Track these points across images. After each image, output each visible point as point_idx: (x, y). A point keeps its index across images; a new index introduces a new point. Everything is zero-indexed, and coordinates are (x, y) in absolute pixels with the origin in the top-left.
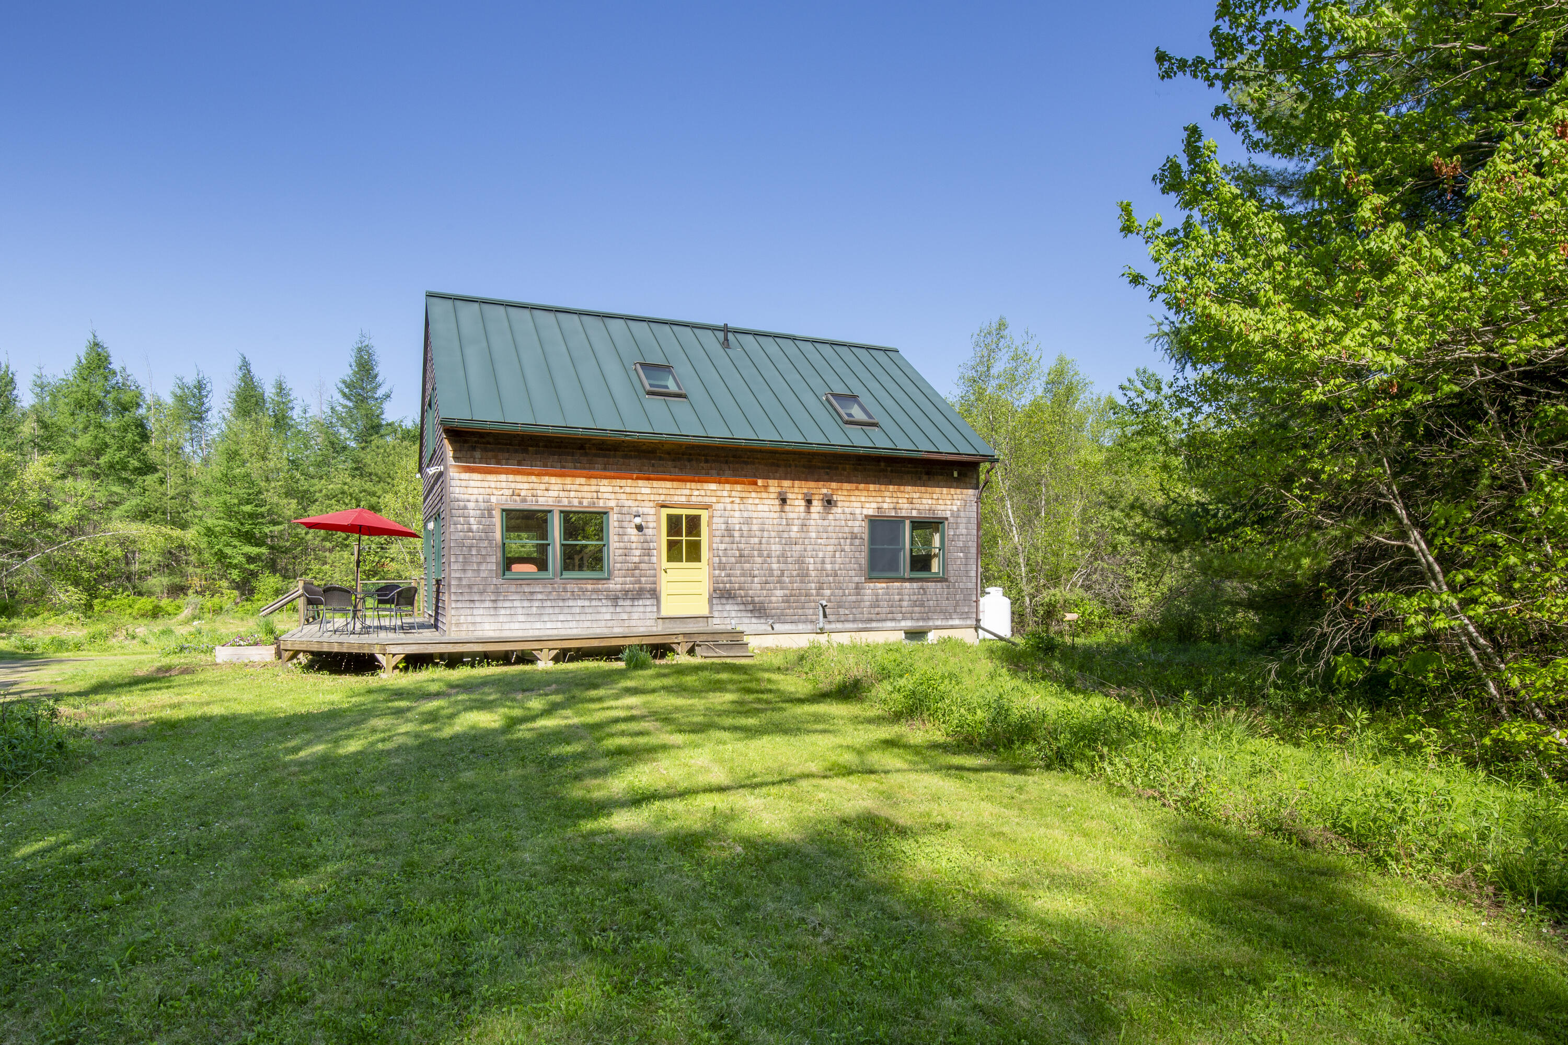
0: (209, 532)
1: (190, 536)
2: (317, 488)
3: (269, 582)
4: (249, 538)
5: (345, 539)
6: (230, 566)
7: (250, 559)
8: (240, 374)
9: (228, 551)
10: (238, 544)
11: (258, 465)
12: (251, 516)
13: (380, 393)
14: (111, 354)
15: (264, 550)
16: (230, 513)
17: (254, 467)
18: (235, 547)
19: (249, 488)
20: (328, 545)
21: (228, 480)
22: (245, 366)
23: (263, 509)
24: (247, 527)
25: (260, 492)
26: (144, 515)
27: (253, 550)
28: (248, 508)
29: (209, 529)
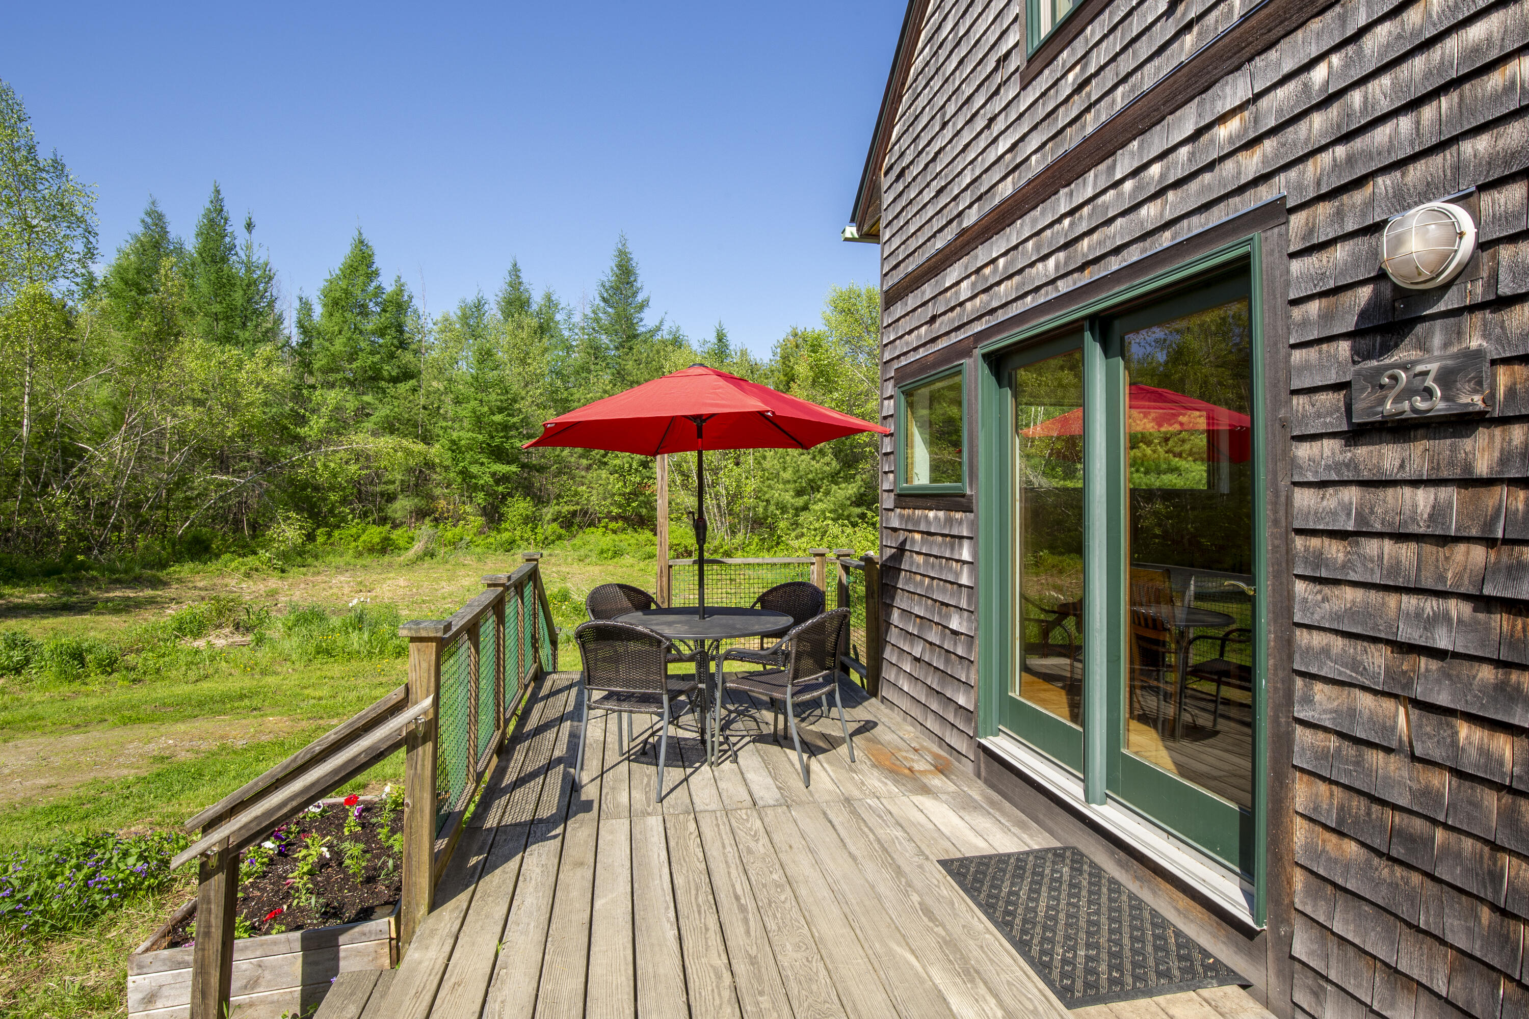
0: (455, 447)
1: (437, 452)
2: (576, 396)
3: (519, 507)
4: (499, 454)
5: (604, 456)
6: (476, 488)
7: (500, 479)
8: (508, 279)
9: (474, 469)
10: (485, 460)
11: (518, 370)
12: (506, 427)
13: (640, 298)
14: (376, 252)
15: (514, 468)
16: (479, 423)
17: (512, 373)
18: (482, 464)
19: (502, 394)
20: (584, 462)
21: (480, 385)
22: (515, 271)
23: (515, 420)
24: (497, 441)
25: (515, 401)
26: (390, 427)
27: (502, 468)
28: (498, 418)
29: (453, 442)
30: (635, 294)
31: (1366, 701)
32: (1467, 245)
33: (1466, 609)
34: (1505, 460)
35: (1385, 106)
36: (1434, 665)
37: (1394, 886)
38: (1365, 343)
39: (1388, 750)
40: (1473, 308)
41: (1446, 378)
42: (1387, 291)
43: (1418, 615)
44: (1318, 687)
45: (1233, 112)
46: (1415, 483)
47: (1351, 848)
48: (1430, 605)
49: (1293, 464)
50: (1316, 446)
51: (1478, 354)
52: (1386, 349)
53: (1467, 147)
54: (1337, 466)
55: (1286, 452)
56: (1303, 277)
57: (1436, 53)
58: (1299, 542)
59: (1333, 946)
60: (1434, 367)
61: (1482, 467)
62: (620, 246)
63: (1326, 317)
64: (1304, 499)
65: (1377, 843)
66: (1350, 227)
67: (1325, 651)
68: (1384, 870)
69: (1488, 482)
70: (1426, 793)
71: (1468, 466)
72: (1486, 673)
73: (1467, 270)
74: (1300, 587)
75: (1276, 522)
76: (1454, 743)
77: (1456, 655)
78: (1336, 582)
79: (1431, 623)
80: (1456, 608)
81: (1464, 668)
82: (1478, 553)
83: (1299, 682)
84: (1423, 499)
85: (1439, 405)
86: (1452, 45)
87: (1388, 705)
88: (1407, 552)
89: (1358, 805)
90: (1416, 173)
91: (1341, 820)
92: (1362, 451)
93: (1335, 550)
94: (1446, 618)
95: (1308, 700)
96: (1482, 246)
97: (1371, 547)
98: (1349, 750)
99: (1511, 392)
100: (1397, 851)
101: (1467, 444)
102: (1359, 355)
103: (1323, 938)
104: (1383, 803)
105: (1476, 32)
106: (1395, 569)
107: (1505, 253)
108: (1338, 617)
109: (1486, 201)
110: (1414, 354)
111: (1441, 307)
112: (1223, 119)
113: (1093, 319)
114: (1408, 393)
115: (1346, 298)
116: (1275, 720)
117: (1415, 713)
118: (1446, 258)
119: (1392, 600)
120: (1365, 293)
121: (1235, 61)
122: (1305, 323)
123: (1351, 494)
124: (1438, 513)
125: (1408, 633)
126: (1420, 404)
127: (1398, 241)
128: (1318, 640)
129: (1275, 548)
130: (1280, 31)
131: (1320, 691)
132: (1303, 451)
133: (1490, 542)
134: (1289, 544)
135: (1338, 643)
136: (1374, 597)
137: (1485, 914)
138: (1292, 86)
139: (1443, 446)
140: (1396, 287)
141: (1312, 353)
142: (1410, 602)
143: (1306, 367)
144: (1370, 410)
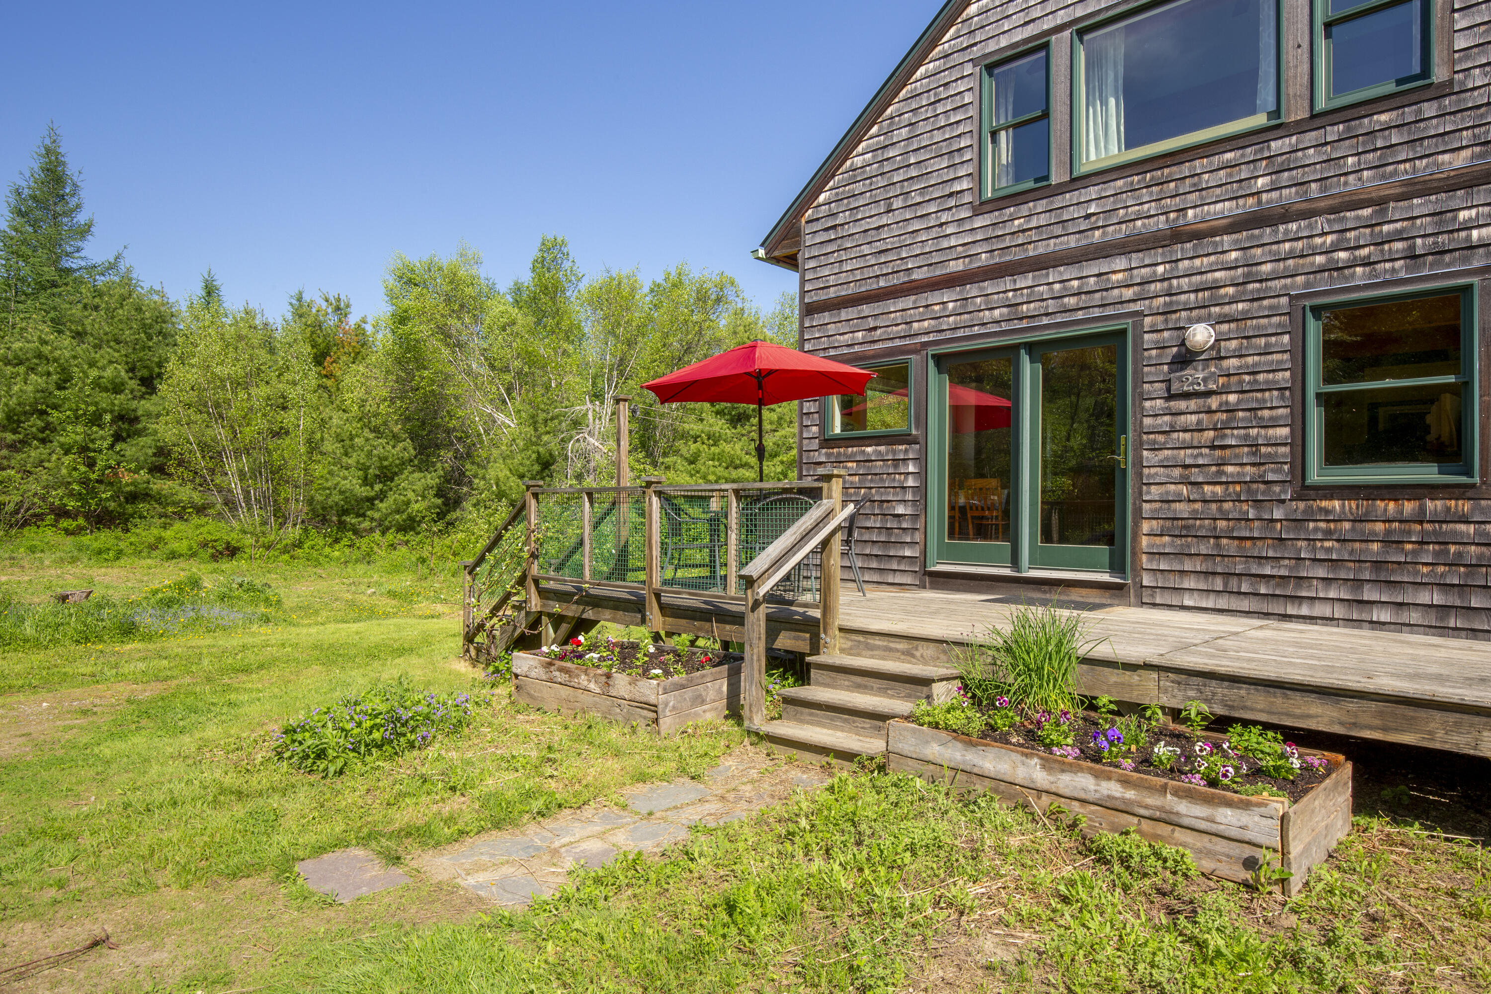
30: (69, 213)
31: (1172, 487)
32: (1212, 340)
33: (1207, 451)
34: (1221, 405)
35: (1186, 288)
36: (1197, 470)
37: (1182, 545)
38: (1174, 367)
39: (1180, 501)
40: (1212, 359)
41: (1205, 380)
42: (1183, 349)
43: (1192, 455)
44: (1153, 487)
45: (1120, 271)
46: (1191, 413)
47: (1167, 539)
48: (1196, 452)
49: (1143, 408)
50: (1153, 402)
51: (1214, 373)
52: (1182, 369)
53: (1213, 309)
54: (1162, 409)
55: (1141, 403)
56: (1149, 341)
57: (1204, 277)
58: (1145, 437)
59: (1159, 574)
60: (1201, 376)
61: (1214, 407)
62: (48, 142)
63: (1159, 356)
64: (1147, 421)
65: (1177, 533)
66: (1170, 326)
67: (1156, 474)
68: (1178, 541)
69: (1215, 412)
70: (1195, 511)
71: (1210, 407)
72: (1214, 469)
73: (1212, 348)
74: (1145, 453)
75: (1135, 431)
76: (1203, 492)
77: (1204, 465)
78: (1161, 449)
79: (1196, 457)
80: (1206, 451)
81: (1206, 469)
82: (1211, 434)
83: (1145, 488)
84: (1194, 418)
85: (1202, 388)
86: (1209, 275)
87: (1180, 486)
88: (1187, 436)
89: (1168, 523)
90: (1195, 313)
91: (1162, 530)
92: (1172, 403)
93: (1161, 438)
94: (1201, 454)
95: (1149, 493)
96: (1216, 340)
97: (1175, 435)
98: (1165, 506)
99: (1223, 385)
100: (1184, 533)
101: (1209, 400)
102: (1171, 371)
103: (1155, 575)
104: (1178, 519)
105: (1218, 275)
106: (1184, 441)
107: (1223, 343)
108: (1162, 461)
109: (1217, 327)
110: (1193, 372)
111: (1202, 357)
112: (1114, 272)
113: (1026, 344)
114: (1192, 384)
115: (1168, 351)
116: (1134, 504)
117: (1189, 487)
118: (1208, 342)
119: (1182, 452)
120: (1175, 350)
121: (1122, 251)
122: (1150, 358)
123: (1167, 418)
124: (1199, 422)
125: (1188, 461)
126: (1196, 387)
127: (1194, 335)
128: (1153, 470)
129: (1135, 441)
130: (1144, 247)
131: (1153, 488)
132: (1147, 404)
133: (1215, 429)
134: (1140, 437)
135: (1161, 470)
136: (1175, 452)
137: (1212, 541)
138: (1148, 269)
139: (1201, 401)
140: (1187, 349)
141: (1153, 369)
142: (1189, 451)
143: (1150, 373)
144: (1178, 389)
